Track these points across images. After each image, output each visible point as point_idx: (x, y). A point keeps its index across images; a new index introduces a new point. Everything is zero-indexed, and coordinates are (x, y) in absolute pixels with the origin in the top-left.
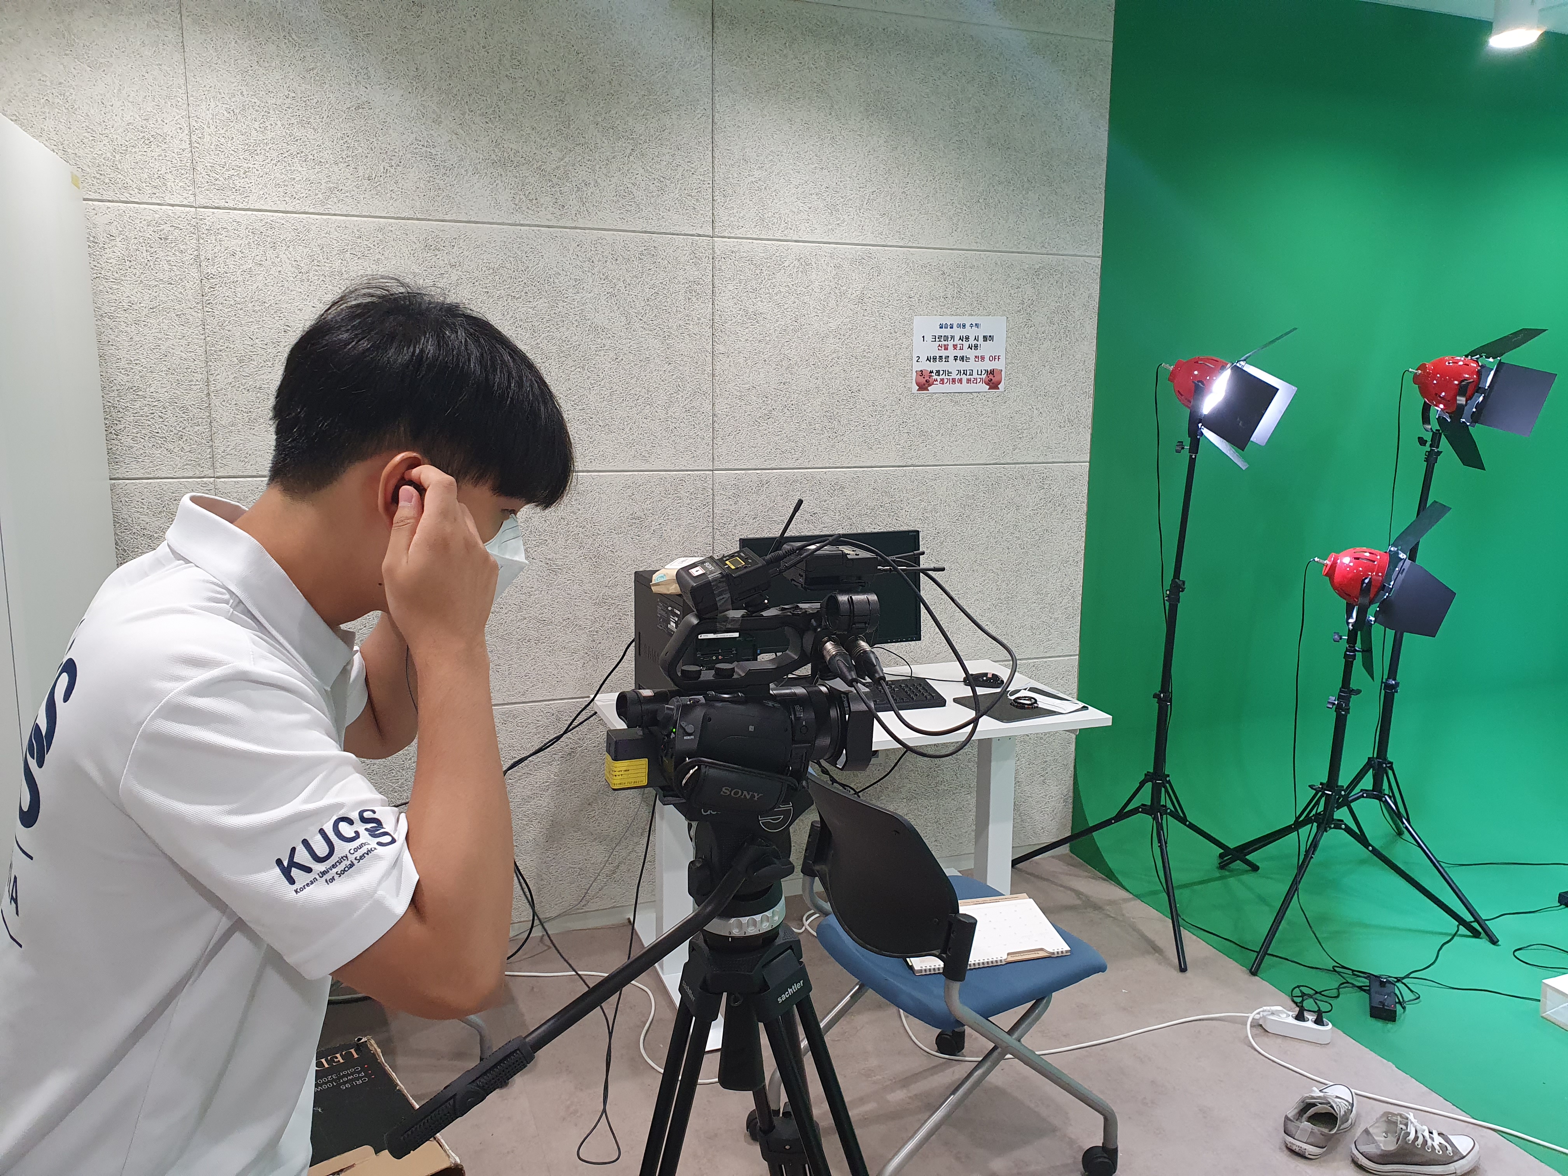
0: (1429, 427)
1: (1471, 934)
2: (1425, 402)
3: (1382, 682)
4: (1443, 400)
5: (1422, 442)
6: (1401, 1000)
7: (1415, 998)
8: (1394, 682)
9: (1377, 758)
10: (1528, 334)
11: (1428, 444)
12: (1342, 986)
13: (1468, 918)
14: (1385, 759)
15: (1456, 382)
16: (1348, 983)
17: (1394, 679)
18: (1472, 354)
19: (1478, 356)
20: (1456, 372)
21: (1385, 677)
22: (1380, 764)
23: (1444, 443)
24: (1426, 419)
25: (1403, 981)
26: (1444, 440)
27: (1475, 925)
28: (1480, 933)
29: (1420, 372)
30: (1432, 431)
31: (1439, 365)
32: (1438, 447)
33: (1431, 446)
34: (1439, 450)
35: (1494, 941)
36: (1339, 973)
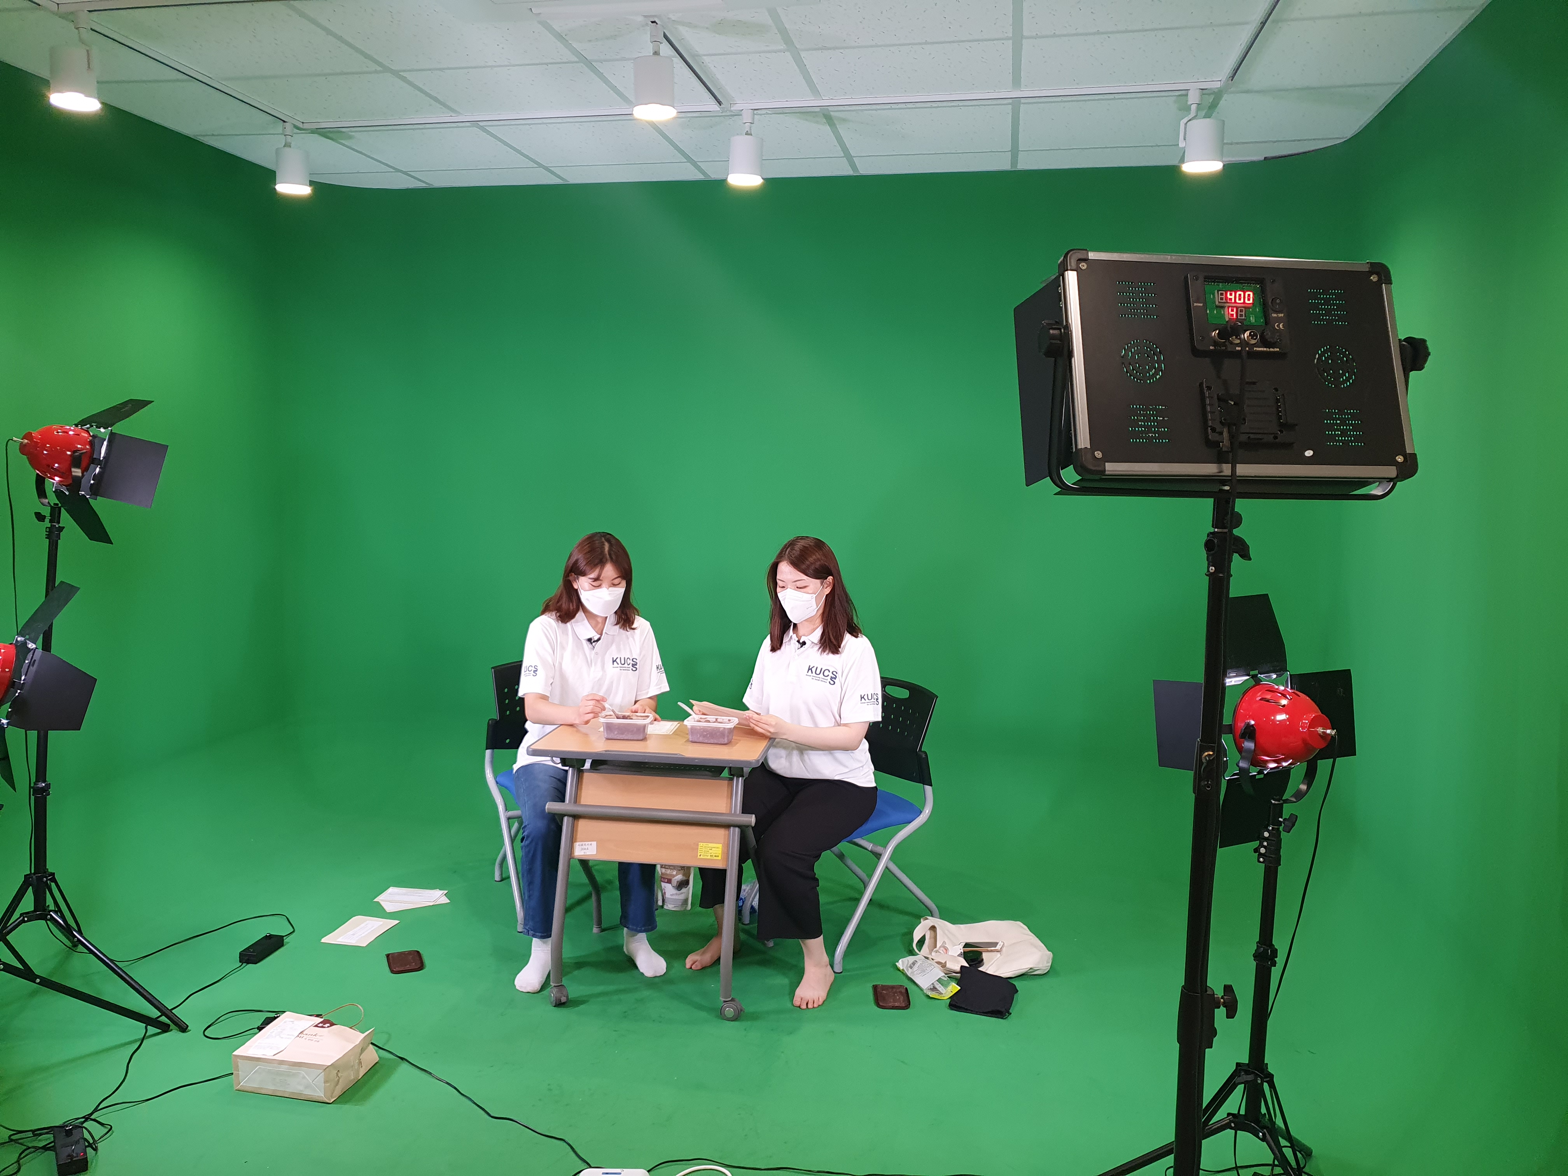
0: (47, 501)
1: (160, 1031)
2: (38, 474)
3: (30, 787)
4: (57, 473)
5: (40, 517)
6: (91, 1141)
7: (107, 1130)
8: (44, 785)
9: (35, 874)
10: (135, 406)
11: (47, 520)
12: (22, 1156)
13: (154, 1013)
14: (45, 870)
15: (69, 453)
16: (29, 1148)
17: (44, 781)
18: (83, 423)
19: (88, 426)
20: (68, 442)
21: (33, 780)
22: (40, 879)
23: (65, 517)
24: (41, 492)
25: (93, 1117)
26: (64, 514)
27: (163, 1019)
28: (169, 1025)
29: (26, 441)
30: (51, 506)
31: (47, 434)
32: (59, 523)
33: (51, 521)
34: (60, 525)
35: (183, 1028)
36: (16, 1141)
